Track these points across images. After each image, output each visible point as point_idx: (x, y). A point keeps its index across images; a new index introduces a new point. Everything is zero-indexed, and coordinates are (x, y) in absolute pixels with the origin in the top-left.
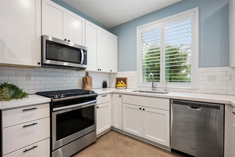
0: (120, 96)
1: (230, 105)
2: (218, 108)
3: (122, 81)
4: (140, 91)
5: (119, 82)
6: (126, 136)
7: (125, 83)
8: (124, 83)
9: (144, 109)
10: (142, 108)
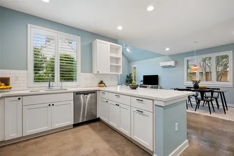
0: (19, 99)
7: (7, 85)
9: (53, 105)
10: (51, 104)
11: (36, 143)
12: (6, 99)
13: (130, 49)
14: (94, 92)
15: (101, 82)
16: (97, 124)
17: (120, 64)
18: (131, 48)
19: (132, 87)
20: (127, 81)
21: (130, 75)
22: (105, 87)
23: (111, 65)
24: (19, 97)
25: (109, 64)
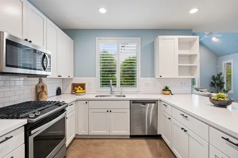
0: (86, 103)
1: (161, 101)
2: (155, 103)
3: (79, 87)
4: (101, 96)
5: (76, 88)
6: (93, 139)
7: (84, 89)
8: (82, 89)
9: (111, 111)
10: (109, 110)
11: (96, 145)
12: (79, 101)
13: (217, 38)
14: (154, 102)
15: (166, 89)
16: (157, 142)
17: (197, 63)
18: (220, 36)
19: (217, 103)
20: (213, 85)
21: (219, 75)
22: (170, 95)
23: (179, 66)
24: (87, 101)
25: (177, 64)
